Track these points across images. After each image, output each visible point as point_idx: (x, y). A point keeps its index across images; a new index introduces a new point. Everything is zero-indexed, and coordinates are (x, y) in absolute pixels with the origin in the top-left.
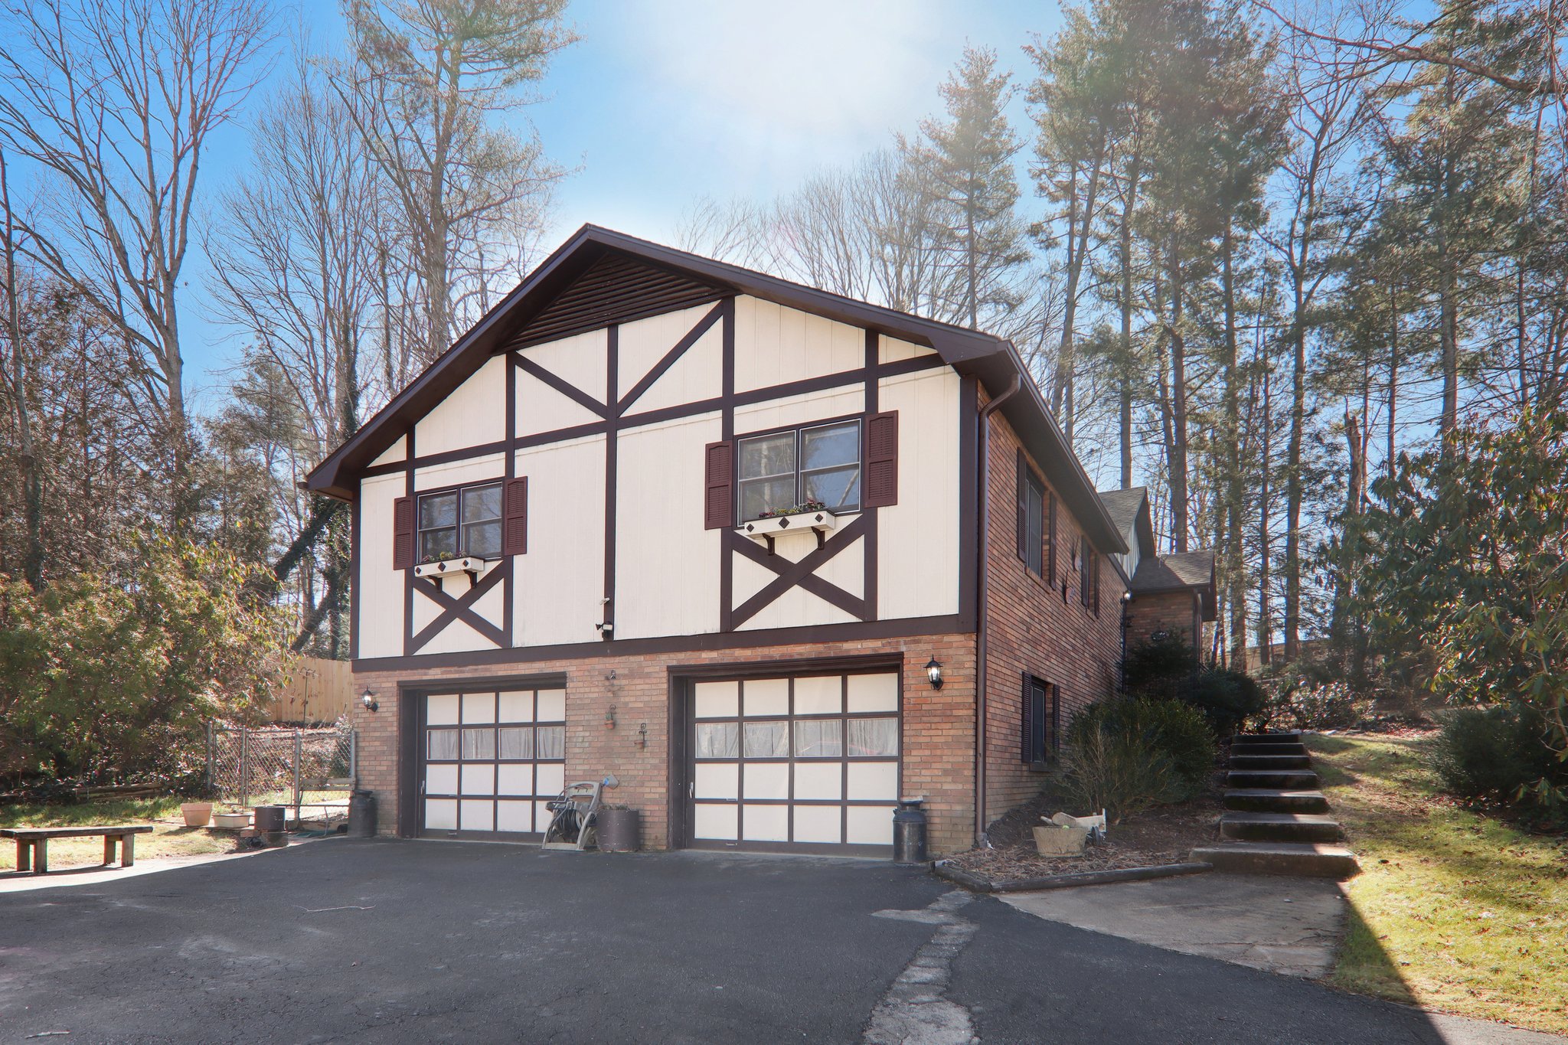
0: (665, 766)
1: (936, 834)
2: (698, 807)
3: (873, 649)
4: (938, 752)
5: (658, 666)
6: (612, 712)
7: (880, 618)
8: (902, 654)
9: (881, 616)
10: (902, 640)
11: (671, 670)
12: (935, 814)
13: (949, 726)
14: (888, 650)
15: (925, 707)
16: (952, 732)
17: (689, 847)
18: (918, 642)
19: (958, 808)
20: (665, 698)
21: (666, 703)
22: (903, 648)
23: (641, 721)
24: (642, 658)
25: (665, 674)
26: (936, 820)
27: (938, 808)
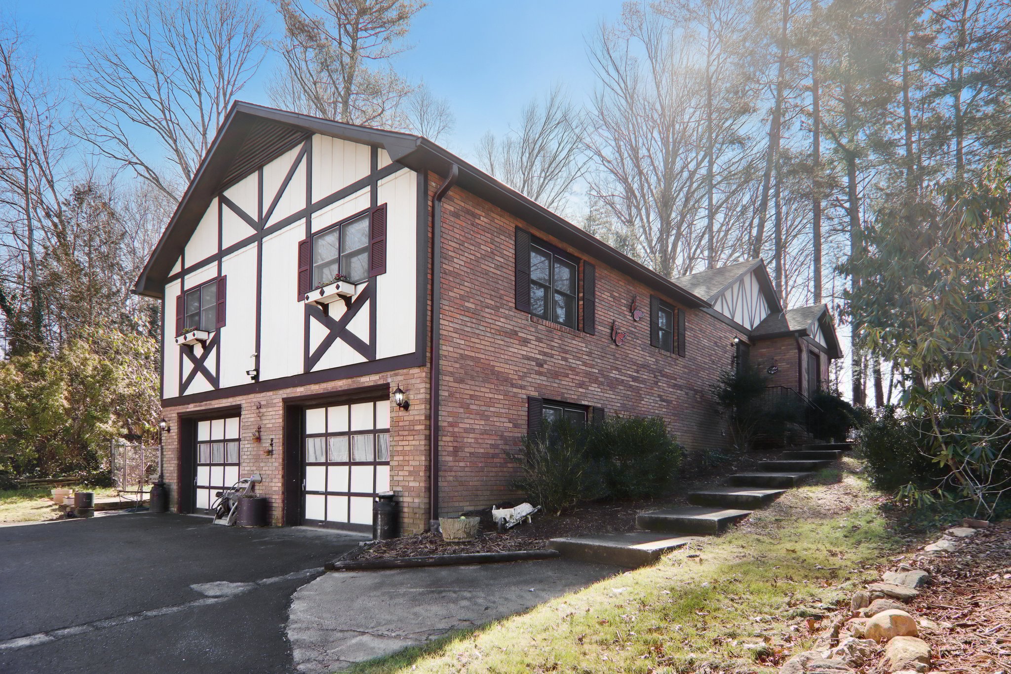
0: (281, 468)
1: (406, 520)
2: (308, 497)
3: (374, 381)
4: (407, 458)
5: (277, 398)
6: (259, 430)
7: (377, 358)
8: (388, 384)
9: (379, 356)
10: (389, 374)
11: (285, 400)
12: (406, 505)
13: (411, 438)
14: (381, 382)
15: (401, 424)
16: (414, 443)
17: (301, 525)
18: (396, 375)
19: (416, 500)
20: (281, 420)
21: (282, 424)
22: (389, 380)
23: (271, 437)
24: (271, 393)
25: (281, 404)
26: (406, 510)
27: (406, 500)
